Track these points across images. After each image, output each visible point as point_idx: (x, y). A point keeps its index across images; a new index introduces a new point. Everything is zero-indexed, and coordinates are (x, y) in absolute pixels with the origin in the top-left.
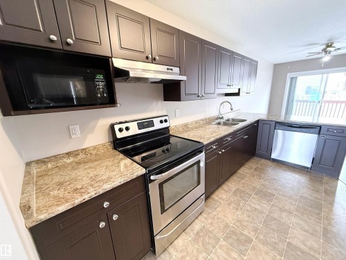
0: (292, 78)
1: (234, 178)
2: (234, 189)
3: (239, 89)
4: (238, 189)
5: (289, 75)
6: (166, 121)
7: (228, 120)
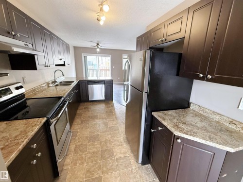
0: (85, 56)
1: (77, 117)
2: (80, 122)
3: (64, 62)
4: (82, 121)
5: (83, 55)
6: (21, 87)
7: (61, 82)
